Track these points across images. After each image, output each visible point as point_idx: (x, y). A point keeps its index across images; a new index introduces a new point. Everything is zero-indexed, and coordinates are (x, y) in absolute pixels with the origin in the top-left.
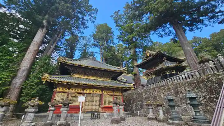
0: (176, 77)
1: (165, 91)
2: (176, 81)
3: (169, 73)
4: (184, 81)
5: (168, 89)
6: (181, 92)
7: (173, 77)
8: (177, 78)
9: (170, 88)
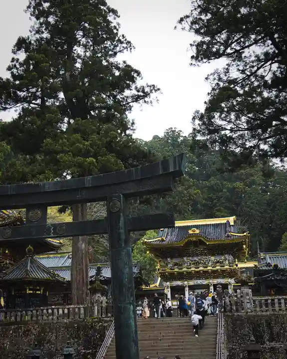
0: (47, 310)
1: (15, 336)
2: (45, 317)
3: (32, 292)
4: (59, 321)
5: (25, 331)
6: (49, 341)
7: (42, 308)
8: (50, 311)
9: (29, 331)
